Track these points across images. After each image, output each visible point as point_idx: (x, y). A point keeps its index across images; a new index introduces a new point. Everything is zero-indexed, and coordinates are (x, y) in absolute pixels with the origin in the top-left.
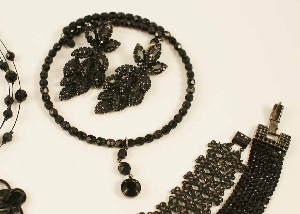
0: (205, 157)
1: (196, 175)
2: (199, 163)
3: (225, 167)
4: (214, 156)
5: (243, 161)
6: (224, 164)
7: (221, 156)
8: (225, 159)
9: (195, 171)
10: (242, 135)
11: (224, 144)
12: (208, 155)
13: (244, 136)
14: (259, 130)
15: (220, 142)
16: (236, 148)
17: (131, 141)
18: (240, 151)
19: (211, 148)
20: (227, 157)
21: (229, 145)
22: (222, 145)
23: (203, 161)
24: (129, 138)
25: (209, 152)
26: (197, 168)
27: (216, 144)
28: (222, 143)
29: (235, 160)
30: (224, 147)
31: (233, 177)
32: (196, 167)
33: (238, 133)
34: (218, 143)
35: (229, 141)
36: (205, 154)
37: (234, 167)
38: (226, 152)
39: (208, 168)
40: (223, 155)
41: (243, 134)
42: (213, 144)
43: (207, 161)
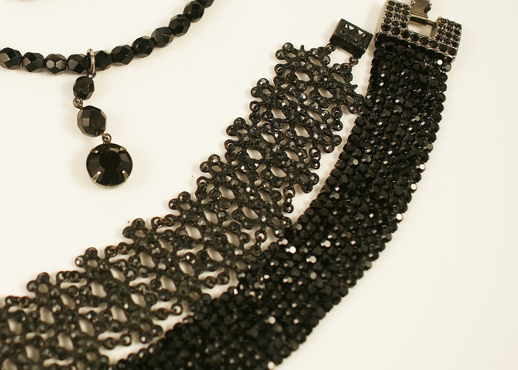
0: (272, 83)
1: (255, 124)
2: (260, 96)
3: (318, 102)
4: (292, 79)
5: (357, 86)
6: (315, 97)
7: (306, 78)
8: (316, 85)
9: (251, 117)
10: (351, 28)
11: (312, 50)
12: (279, 79)
13: (357, 29)
14: (389, 15)
15: (302, 47)
16: (339, 57)
17: (101, 56)
18: (349, 64)
19: (284, 62)
20: (322, 80)
21: (323, 52)
22: (308, 52)
23: (268, 92)
24: (96, 49)
25: (279, 69)
26: (255, 108)
27: (295, 51)
28: (307, 49)
29: (340, 86)
30: (314, 56)
31: (337, 125)
32: (254, 106)
33: (343, 23)
34: (299, 48)
35: (324, 42)
36: (270, 76)
37: (338, 102)
38: (317, 68)
39: (279, 108)
40: (311, 76)
41: (353, 25)
42: (289, 52)
43: (276, 91)
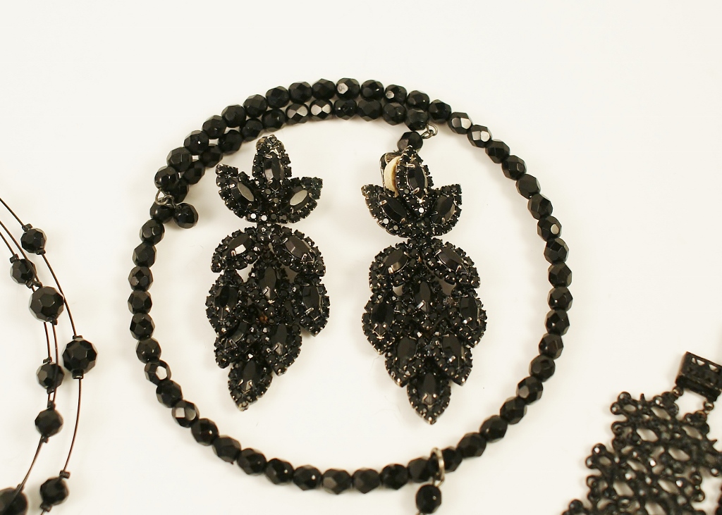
0: (609, 447)
1: (595, 504)
2: (597, 468)
3: (671, 467)
4: (634, 440)
5: (716, 441)
6: (666, 461)
8: (666, 445)
9: (589, 497)
10: (701, 363)
11: (655, 398)
12: (618, 441)
13: (707, 362)
15: (642, 396)
16: (689, 403)
17: (448, 453)
18: (703, 411)
19: (622, 418)
20: (673, 438)
21: (668, 400)
22: (650, 402)
23: (605, 461)
25: (617, 428)
26: (592, 484)
27: (635, 403)
28: (648, 397)
29: (696, 442)
30: (658, 407)
31: (698, 494)
32: (590, 481)
33: (689, 356)
34: (638, 398)
35: (668, 385)
36: (607, 438)
37: (696, 464)
39: (622, 479)
40: (658, 433)
42: (626, 404)
43: (617, 460)
